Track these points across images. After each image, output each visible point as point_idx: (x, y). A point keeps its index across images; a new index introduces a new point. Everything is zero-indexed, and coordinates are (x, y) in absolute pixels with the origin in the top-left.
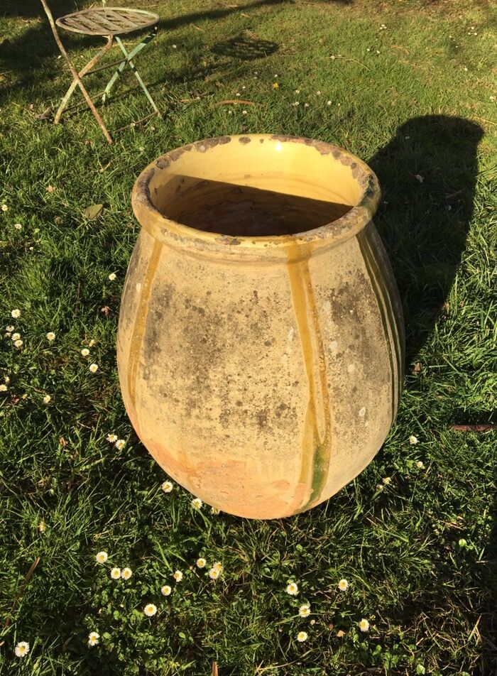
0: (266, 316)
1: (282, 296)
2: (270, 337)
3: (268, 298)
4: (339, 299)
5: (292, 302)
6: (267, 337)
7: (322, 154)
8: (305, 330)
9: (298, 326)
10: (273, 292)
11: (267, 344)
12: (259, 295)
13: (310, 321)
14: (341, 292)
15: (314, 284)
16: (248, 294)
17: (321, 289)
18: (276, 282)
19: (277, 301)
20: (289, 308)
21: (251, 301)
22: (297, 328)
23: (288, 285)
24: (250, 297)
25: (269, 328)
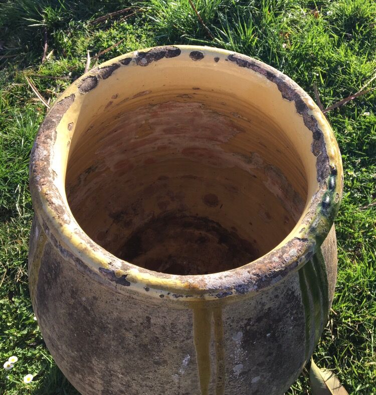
0: (158, 342)
1: (181, 327)
2: (160, 358)
3: (163, 327)
4: (255, 327)
5: (193, 333)
6: (157, 358)
7: (284, 97)
8: (205, 359)
9: (196, 354)
10: (170, 322)
11: (157, 363)
12: (152, 321)
13: (212, 350)
14: (259, 320)
15: (224, 317)
16: (138, 317)
17: (233, 321)
18: (176, 314)
19: (174, 330)
20: (187, 339)
21: (142, 324)
22: (195, 356)
23: (190, 317)
24: (141, 320)
25: (161, 352)
